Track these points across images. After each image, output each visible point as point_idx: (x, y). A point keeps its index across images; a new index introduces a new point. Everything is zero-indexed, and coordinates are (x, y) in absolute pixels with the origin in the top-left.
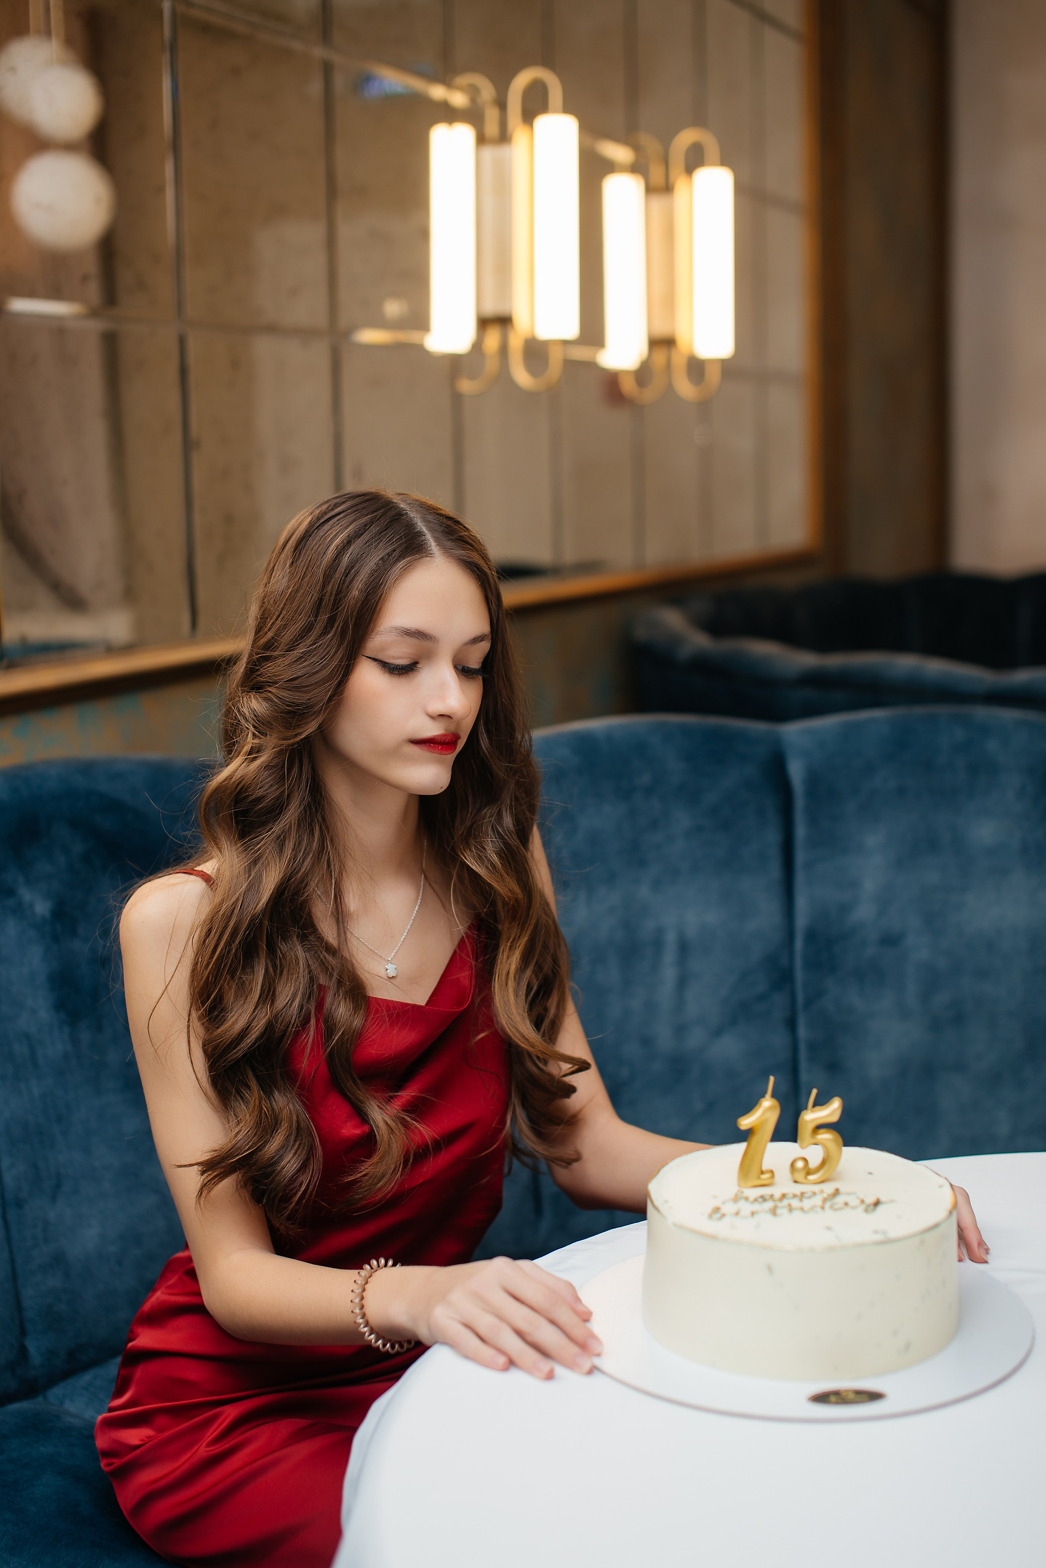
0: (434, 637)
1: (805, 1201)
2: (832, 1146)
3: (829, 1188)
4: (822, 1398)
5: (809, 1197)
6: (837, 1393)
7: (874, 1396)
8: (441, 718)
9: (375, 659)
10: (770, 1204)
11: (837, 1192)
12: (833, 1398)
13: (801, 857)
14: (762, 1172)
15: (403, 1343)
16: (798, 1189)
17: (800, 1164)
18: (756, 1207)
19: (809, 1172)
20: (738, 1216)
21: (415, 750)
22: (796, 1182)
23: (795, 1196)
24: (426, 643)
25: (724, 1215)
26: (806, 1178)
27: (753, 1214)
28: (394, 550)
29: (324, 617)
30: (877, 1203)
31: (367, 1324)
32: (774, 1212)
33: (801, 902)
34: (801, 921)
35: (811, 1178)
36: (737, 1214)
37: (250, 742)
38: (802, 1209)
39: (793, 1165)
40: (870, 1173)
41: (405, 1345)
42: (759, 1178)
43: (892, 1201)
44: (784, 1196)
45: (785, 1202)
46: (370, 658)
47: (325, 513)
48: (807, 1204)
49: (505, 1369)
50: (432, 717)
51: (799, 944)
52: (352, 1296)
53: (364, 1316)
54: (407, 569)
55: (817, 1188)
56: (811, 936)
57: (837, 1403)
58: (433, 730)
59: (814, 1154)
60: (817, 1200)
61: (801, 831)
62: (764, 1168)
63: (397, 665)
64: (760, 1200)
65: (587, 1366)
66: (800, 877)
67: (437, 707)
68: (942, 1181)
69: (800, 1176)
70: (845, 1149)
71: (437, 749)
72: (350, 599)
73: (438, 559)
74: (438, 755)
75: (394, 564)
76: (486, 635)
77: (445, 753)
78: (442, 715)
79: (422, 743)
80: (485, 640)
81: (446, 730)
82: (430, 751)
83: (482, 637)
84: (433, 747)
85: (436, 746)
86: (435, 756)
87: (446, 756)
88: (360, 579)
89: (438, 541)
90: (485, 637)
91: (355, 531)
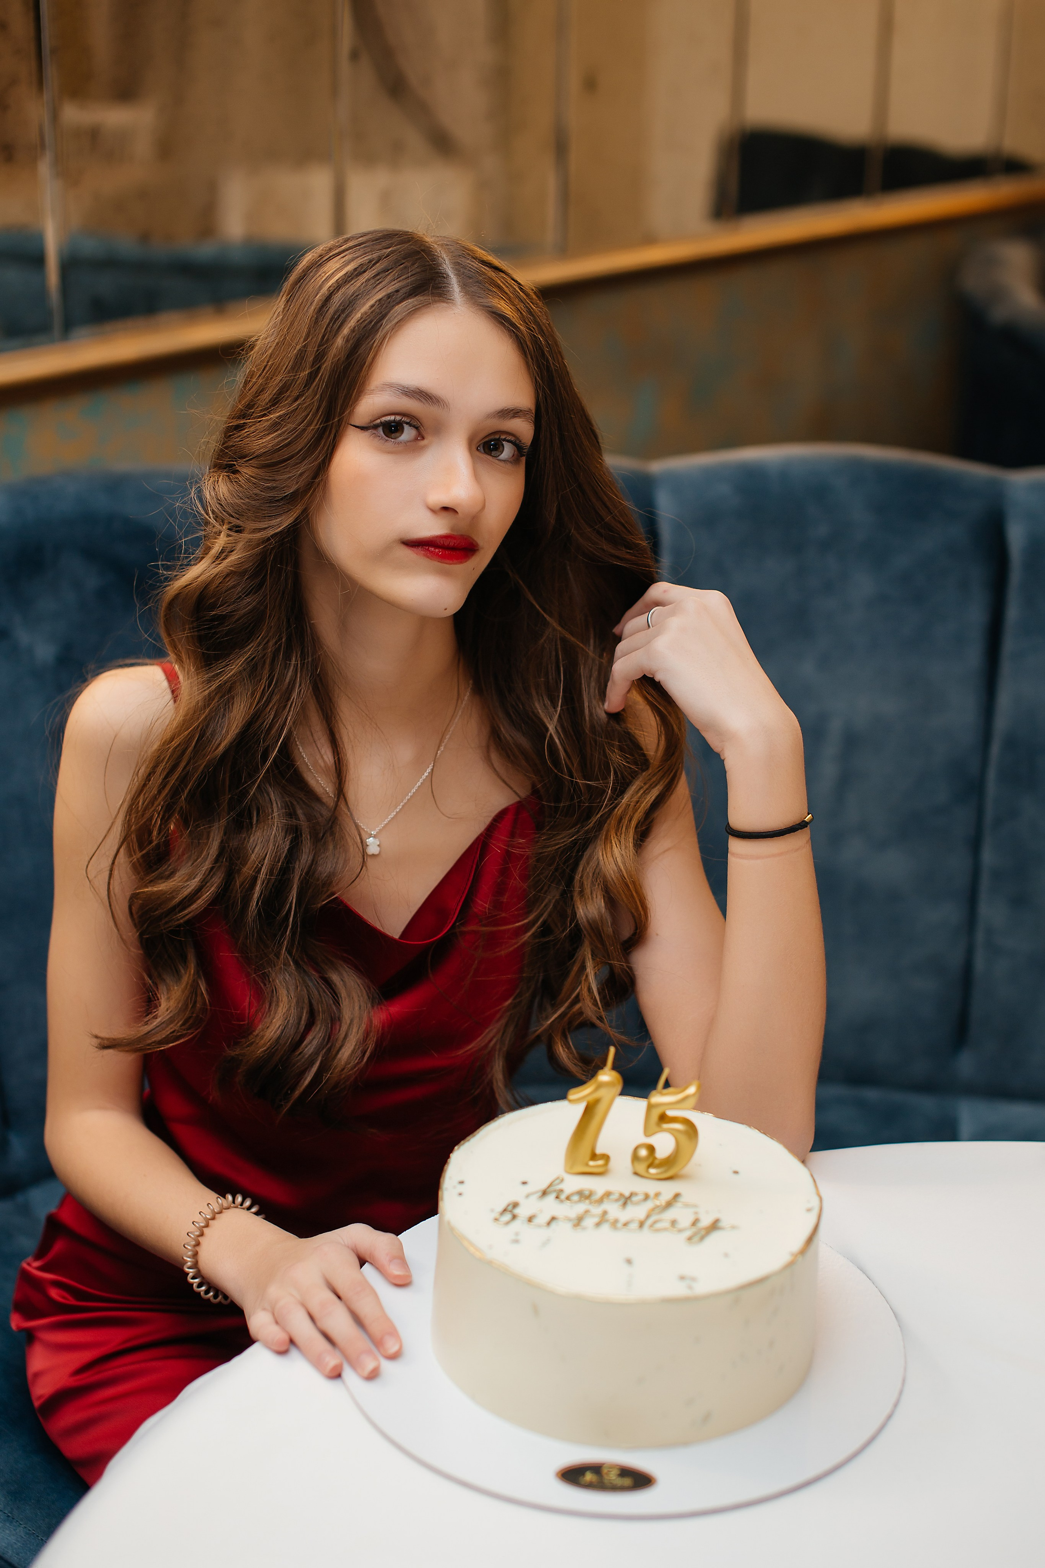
0: (443, 400)
1: (630, 1207)
3: (667, 1190)
5: (637, 1202)
8: (445, 514)
9: (366, 428)
10: (582, 1206)
11: (673, 1200)
13: (1010, 644)
14: (594, 1156)
15: (219, 1293)
16: (629, 1187)
17: (643, 1152)
18: (564, 1208)
19: (652, 1164)
20: (532, 1223)
21: (409, 553)
22: (630, 1176)
23: (620, 1197)
24: (434, 409)
25: (516, 1217)
26: (647, 1170)
27: (555, 1219)
28: (397, 291)
29: (304, 374)
30: (711, 1228)
31: (195, 1265)
32: (578, 1222)
33: (1004, 700)
34: (1002, 723)
35: (653, 1171)
36: (534, 1217)
37: (219, 542)
38: (617, 1221)
40: (736, 1172)
41: (220, 1297)
42: (587, 1163)
43: (733, 1227)
44: (607, 1195)
45: (602, 1206)
46: (358, 427)
47: (330, 249)
48: (628, 1213)
49: (283, 1353)
50: (433, 511)
51: (995, 749)
52: (192, 1228)
53: (195, 1255)
54: (413, 313)
55: (653, 1189)
56: (1010, 743)
58: (433, 527)
60: (644, 1209)
61: (1013, 612)
62: (599, 1151)
64: (576, 1198)
65: (370, 1365)
66: (1006, 668)
67: (439, 498)
69: (641, 1168)
71: (437, 554)
72: (333, 351)
73: (459, 307)
74: (439, 563)
75: (394, 306)
76: (521, 410)
77: (448, 561)
78: (445, 509)
79: (418, 546)
80: (519, 417)
81: (452, 529)
82: (428, 557)
83: (514, 411)
84: (432, 552)
85: (437, 550)
86: (436, 564)
87: (451, 565)
88: (349, 325)
89: (464, 286)
90: (518, 412)
91: (355, 269)
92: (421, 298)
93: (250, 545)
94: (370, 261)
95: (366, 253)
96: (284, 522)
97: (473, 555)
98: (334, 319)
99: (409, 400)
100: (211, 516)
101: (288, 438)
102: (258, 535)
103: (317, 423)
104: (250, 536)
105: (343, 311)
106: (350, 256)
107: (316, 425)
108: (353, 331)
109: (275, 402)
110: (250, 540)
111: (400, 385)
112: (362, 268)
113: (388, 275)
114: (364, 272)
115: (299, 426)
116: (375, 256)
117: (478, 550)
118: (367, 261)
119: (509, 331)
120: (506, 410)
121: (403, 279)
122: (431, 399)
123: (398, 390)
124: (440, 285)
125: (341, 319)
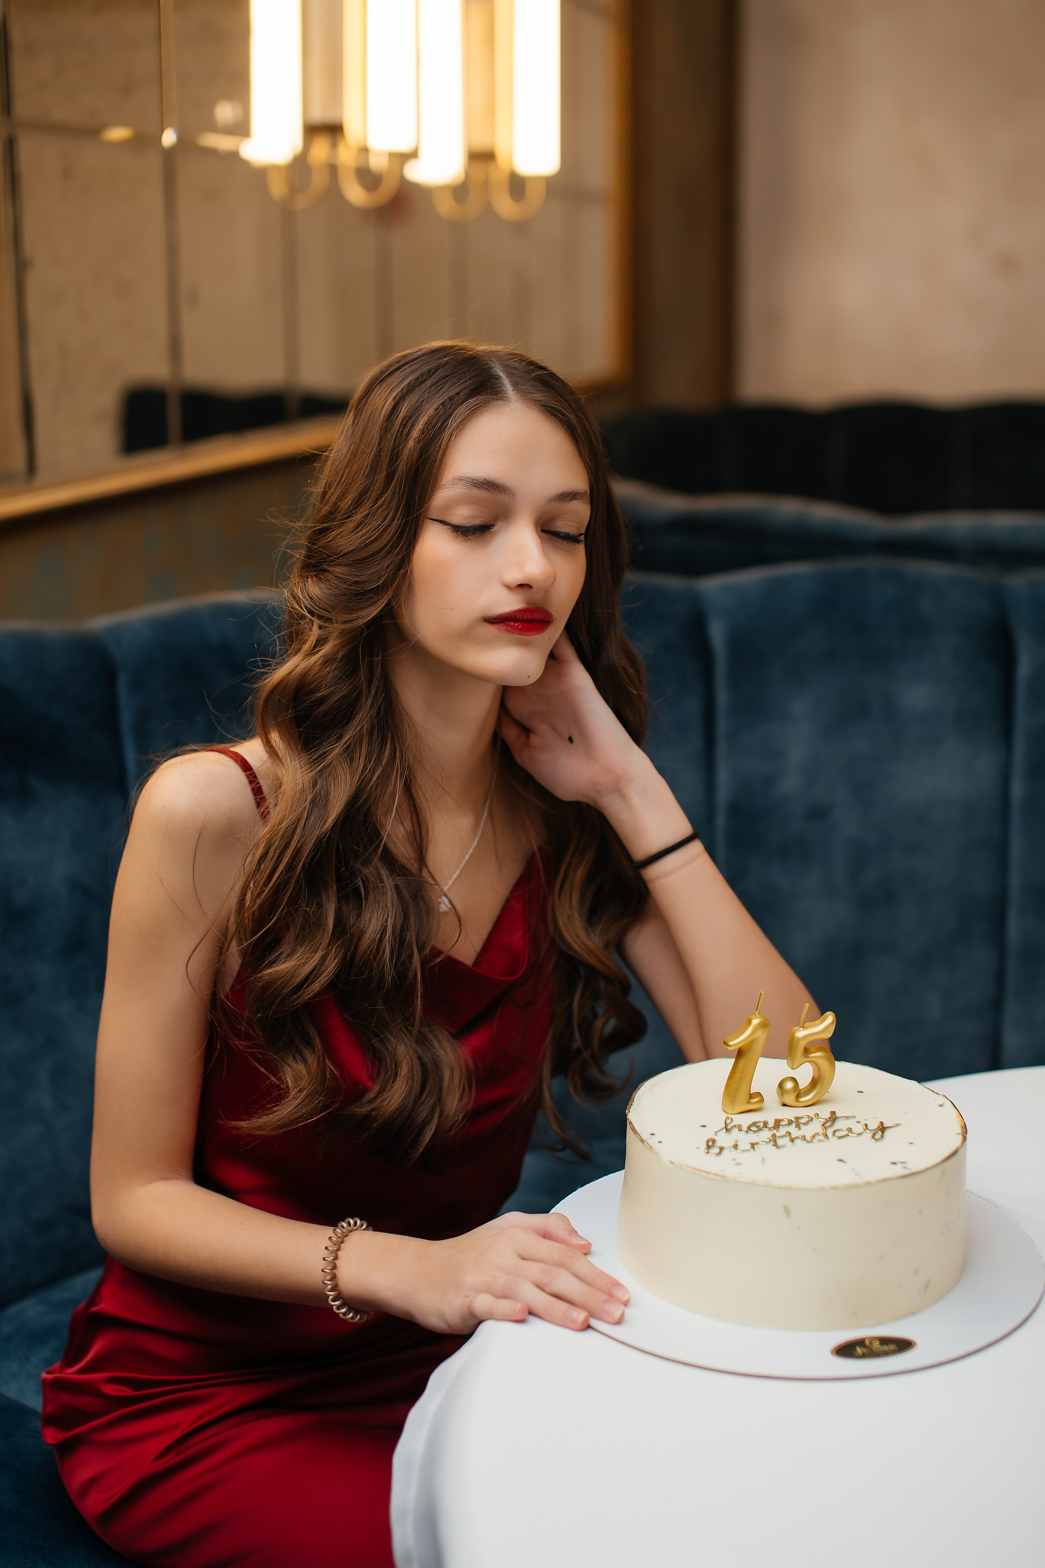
0: (508, 488)
1: (803, 1127)
2: (824, 1064)
4: (846, 1350)
5: (806, 1124)
6: (861, 1342)
7: (903, 1345)
8: (520, 590)
9: (443, 521)
10: (766, 1134)
11: (833, 1118)
12: (859, 1350)
14: (751, 1096)
16: (789, 1114)
17: (789, 1085)
18: (753, 1137)
19: (799, 1094)
20: (738, 1149)
21: (491, 629)
22: (784, 1105)
23: (790, 1122)
24: (501, 498)
25: (722, 1149)
26: (797, 1100)
27: (753, 1145)
29: (381, 477)
30: (882, 1128)
31: (335, 1288)
32: (774, 1142)
35: (803, 1099)
36: (736, 1147)
37: (315, 633)
38: (804, 1138)
39: (781, 1085)
40: (860, 1092)
42: (748, 1102)
43: (898, 1125)
44: (778, 1124)
45: (782, 1131)
46: (437, 521)
48: (808, 1131)
50: (508, 587)
53: (334, 1278)
54: (474, 412)
55: (811, 1111)
57: (864, 1356)
58: (511, 603)
59: (804, 1074)
60: (816, 1127)
62: (753, 1090)
63: (469, 527)
64: (755, 1128)
67: (515, 576)
68: (942, 1100)
69: (790, 1099)
70: (839, 1065)
71: (517, 628)
72: (406, 452)
73: (514, 403)
74: (520, 636)
75: (456, 408)
76: (578, 493)
77: (527, 633)
78: (521, 586)
79: (499, 623)
80: (577, 499)
81: (528, 603)
82: (509, 631)
83: (572, 494)
84: (513, 626)
85: (517, 624)
86: (517, 637)
87: (530, 637)
88: (418, 428)
89: (515, 385)
90: (576, 495)
91: (417, 379)
92: (480, 398)
93: (342, 633)
94: (429, 371)
95: (424, 365)
96: (373, 612)
97: (548, 626)
98: (403, 425)
99: (479, 490)
100: (305, 610)
101: (373, 536)
102: (348, 626)
103: (399, 519)
104: (343, 626)
105: (410, 417)
106: (409, 370)
107: (398, 521)
108: (423, 432)
109: (358, 503)
110: (343, 630)
111: (470, 478)
112: (422, 377)
113: (447, 381)
114: (425, 381)
115: (383, 523)
116: (433, 365)
117: (552, 621)
118: (427, 371)
119: (561, 421)
120: (565, 494)
121: (462, 383)
122: (498, 487)
123: (467, 482)
124: (495, 386)
125: (409, 425)
